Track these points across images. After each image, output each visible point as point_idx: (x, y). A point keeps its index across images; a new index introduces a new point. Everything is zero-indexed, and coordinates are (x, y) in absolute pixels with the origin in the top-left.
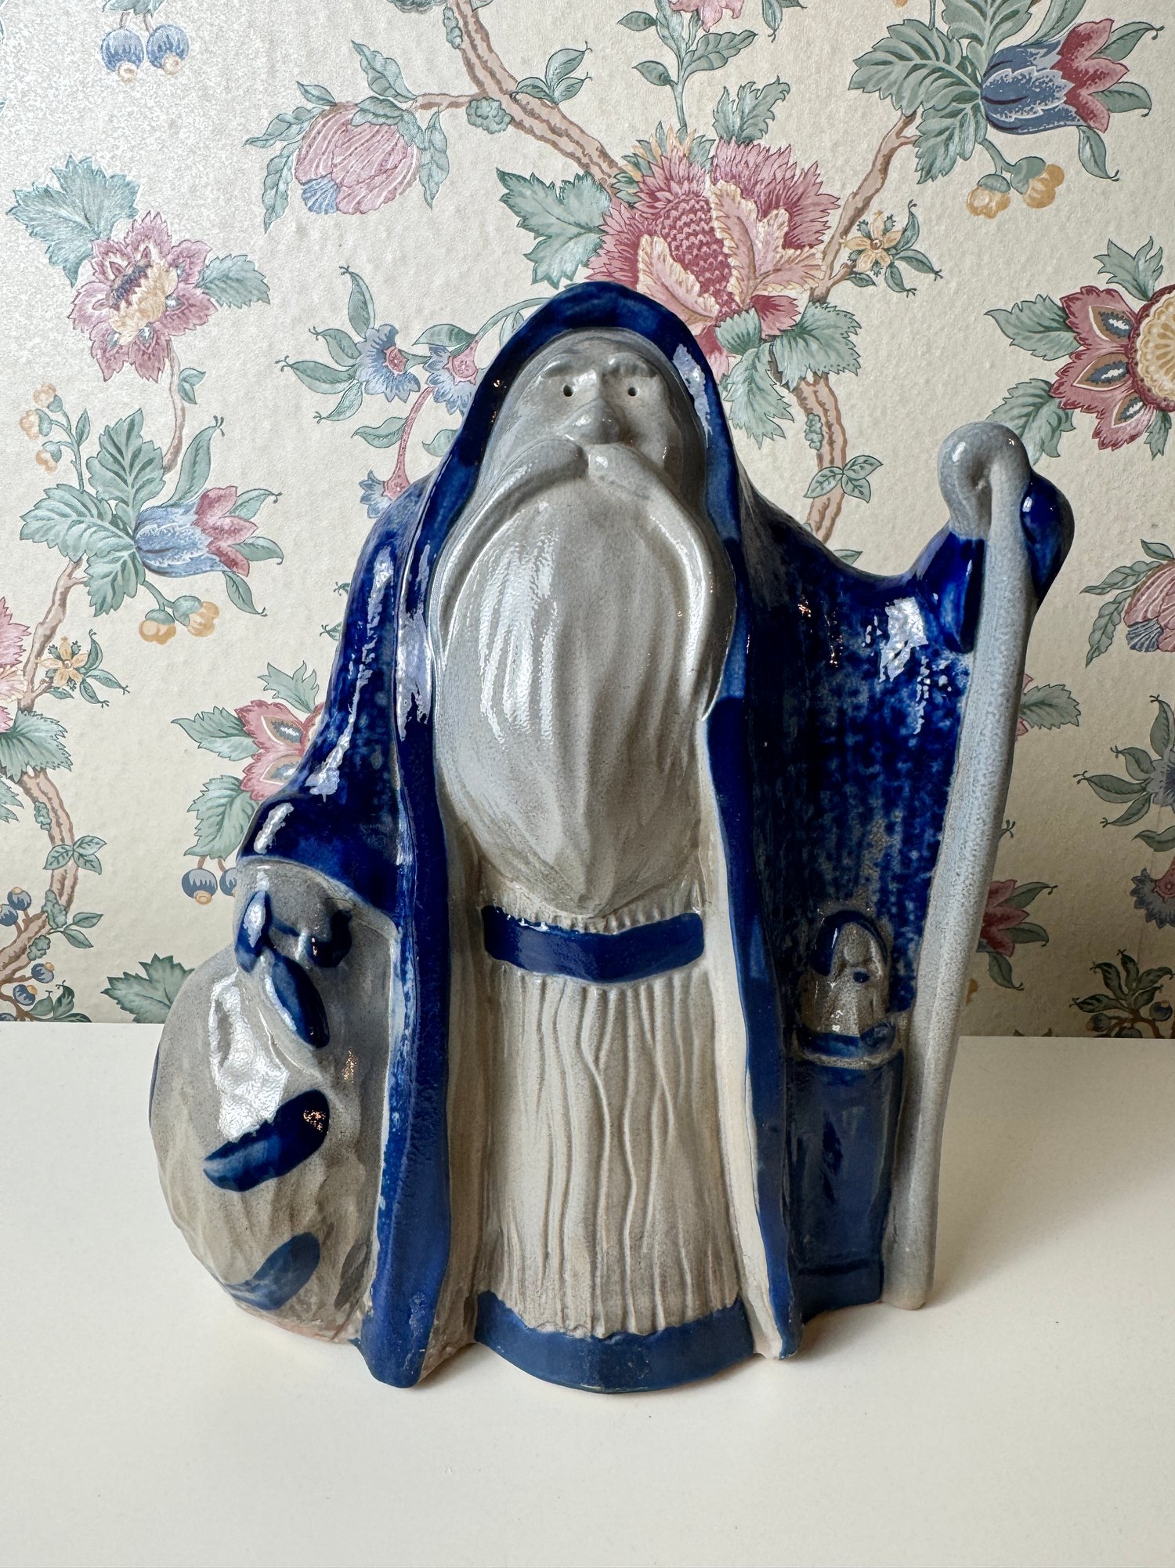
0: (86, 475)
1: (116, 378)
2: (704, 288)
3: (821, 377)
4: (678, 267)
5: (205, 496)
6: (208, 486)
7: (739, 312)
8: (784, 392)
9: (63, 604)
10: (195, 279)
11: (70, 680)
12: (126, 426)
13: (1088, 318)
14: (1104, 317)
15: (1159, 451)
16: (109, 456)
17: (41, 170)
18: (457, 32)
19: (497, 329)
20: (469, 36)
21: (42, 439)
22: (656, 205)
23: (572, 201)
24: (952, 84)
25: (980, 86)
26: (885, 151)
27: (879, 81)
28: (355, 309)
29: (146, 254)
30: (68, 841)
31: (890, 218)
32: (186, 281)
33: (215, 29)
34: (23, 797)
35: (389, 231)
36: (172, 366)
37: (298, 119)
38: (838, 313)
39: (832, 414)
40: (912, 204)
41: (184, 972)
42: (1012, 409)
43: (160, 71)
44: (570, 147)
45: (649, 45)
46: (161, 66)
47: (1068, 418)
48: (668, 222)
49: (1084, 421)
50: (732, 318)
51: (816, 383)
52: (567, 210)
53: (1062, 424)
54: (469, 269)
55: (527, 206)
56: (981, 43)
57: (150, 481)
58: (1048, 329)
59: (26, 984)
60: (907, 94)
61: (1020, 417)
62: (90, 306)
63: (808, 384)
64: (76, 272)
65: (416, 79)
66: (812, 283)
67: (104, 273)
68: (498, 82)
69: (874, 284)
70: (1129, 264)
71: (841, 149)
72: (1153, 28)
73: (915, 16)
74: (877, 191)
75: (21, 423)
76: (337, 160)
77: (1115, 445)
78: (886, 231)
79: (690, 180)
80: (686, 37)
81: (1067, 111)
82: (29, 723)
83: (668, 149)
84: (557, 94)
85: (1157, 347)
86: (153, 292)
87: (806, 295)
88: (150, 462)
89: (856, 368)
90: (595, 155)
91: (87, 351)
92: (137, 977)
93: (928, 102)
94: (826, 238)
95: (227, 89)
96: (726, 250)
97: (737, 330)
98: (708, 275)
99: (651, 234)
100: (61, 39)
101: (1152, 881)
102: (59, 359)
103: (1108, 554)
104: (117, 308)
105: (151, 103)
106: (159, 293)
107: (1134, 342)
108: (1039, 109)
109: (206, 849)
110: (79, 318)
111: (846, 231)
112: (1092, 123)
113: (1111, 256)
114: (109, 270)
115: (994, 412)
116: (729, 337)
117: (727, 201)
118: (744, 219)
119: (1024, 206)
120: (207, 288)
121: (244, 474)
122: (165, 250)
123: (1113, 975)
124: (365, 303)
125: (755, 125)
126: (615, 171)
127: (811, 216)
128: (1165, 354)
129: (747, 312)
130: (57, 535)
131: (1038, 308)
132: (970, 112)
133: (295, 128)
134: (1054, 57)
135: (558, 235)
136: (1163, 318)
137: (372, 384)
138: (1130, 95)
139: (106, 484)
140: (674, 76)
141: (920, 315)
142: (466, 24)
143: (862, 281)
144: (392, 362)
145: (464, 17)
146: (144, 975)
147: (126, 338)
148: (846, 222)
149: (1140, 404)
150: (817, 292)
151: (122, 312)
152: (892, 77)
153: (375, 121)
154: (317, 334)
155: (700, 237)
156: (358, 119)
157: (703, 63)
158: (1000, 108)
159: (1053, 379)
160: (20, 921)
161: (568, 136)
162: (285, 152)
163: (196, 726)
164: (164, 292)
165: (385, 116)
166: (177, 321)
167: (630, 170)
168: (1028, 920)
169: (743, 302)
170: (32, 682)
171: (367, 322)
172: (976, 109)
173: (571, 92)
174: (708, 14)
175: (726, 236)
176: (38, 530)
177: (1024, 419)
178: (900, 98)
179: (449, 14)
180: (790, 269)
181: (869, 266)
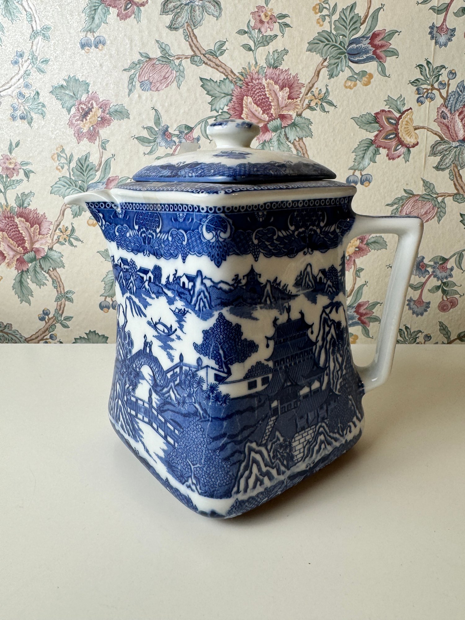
0: (72, 173)
1: (82, 143)
2: (264, 112)
3: (301, 139)
4: (255, 106)
5: (109, 179)
6: (110, 176)
7: (274, 119)
8: (289, 144)
9: (63, 215)
10: (107, 111)
11: (65, 239)
12: (84, 157)
13: (383, 119)
14: (388, 119)
15: (407, 161)
16: (79, 167)
17: (61, 80)
18: (187, 37)
19: (200, 126)
20: (191, 37)
21: (58, 162)
22: (249, 87)
23: (223, 86)
24: (337, 49)
25: (346, 50)
26: (318, 69)
27: (316, 49)
28: (156, 120)
29: (92, 104)
30: (63, 292)
31: (320, 90)
32: (104, 112)
33: (114, 37)
34: (49, 278)
35: (167, 97)
36: (99, 139)
37: (139, 63)
38: (305, 119)
39: (304, 150)
40: (327, 86)
41: (99, 336)
42: (360, 148)
43: (97, 49)
44: (222, 70)
45: (245, 39)
46: (98, 48)
47: (378, 151)
48: (252, 92)
49: (383, 152)
50: (272, 121)
51: (299, 141)
52: (221, 89)
53: (376, 152)
54: (191, 107)
55: (209, 88)
56: (346, 37)
57: (91, 175)
58: (371, 123)
59: (47, 341)
60: (324, 52)
61: (363, 150)
62: (74, 121)
63: (297, 141)
64: (70, 110)
65: (175, 51)
66: (297, 110)
67: (79, 110)
68: (200, 51)
69: (316, 110)
70: (395, 103)
71: (304, 69)
72: (398, 32)
73: (326, 29)
74: (316, 82)
75: (52, 157)
76: (150, 75)
77: (393, 159)
78: (319, 94)
79: (259, 79)
80: (256, 36)
81: (373, 57)
82: (52, 253)
83: (252, 70)
84: (217, 54)
85: (405, 128)
86: (94, 115)
87: (295, 114)
88: (92, 168)
89: (311, 136)
90: (230, 73)
91: (73, 134)
92: (84, 338)
93: (330, 54)
94: (301, 96)
95: (118, 54)
96: (270, 100)
97: (274, 125)
98: (265, 108)
99: (247, 96)
100: (68, 40)
101: (414, 301)
102: (64, 137)
103: (393, 194)
104: (82, 121)
105: (94, 59)
106: (96, 116)
107: (397, 127)
108: (365, 56)
109: (108, 294)
110: (71, 124)
111: (307, 94)
112: (381, 60)
113: (389, 101)
114: (80, 110)
115: (355, 149)
116: (272, 127)
117: (270, 86)
118: (275, 91)
119: (362, 86)
120: (110, 114)
121: (121, 172)
122: (98, 103)
123: (402, 333)
124: (159, 118)
125: (278, 62)
126: (235, 77)
127: (296, 89)
128: (407, 130)
129: (277, 119)
130: (62, 193)
131: (367, 116)
132: (344, 58)
133: (138, 66)
134: (368, 41)
135: (219, 97)
136: (406, 119)
137: (161, 144)
138: (392, 52)
139: (77, 176)
140: (253, 48)
141: (331, 120)
142: (190, 34)
143: (312, 109)
144: (167, 136)
145: (189, 32)
146: (86, 337)
147: (85, 130)
148: (307, 91)
149: (401, 146)
150: (299, 113)
151: (84, 122)
152: (319, 48)
153: (162, 63)
154: (144, 128)
155: (262, 96)
156: (157, 63)
157: (262, 44)
158: (353, 56)
159: (373, 138)
160: (46, 320)
161: (221, 67)
162: (135, 73)
163: (105, 253)
164: (97, 116)
165: (165, 61)
166: (101, 125)
167: (240, 76)
168: (374, 314)
169: (276, 116)
170: (52, 240)
171: (160, 124)
172: (345, 56)
173: (222, 53)
174: (263, 30)
175: (270, 96)
176: (56, 191)
177: (364, 151)
178: (322, 54)
179: (185, 31)
180: (290, 106)
181: (314, 104)
